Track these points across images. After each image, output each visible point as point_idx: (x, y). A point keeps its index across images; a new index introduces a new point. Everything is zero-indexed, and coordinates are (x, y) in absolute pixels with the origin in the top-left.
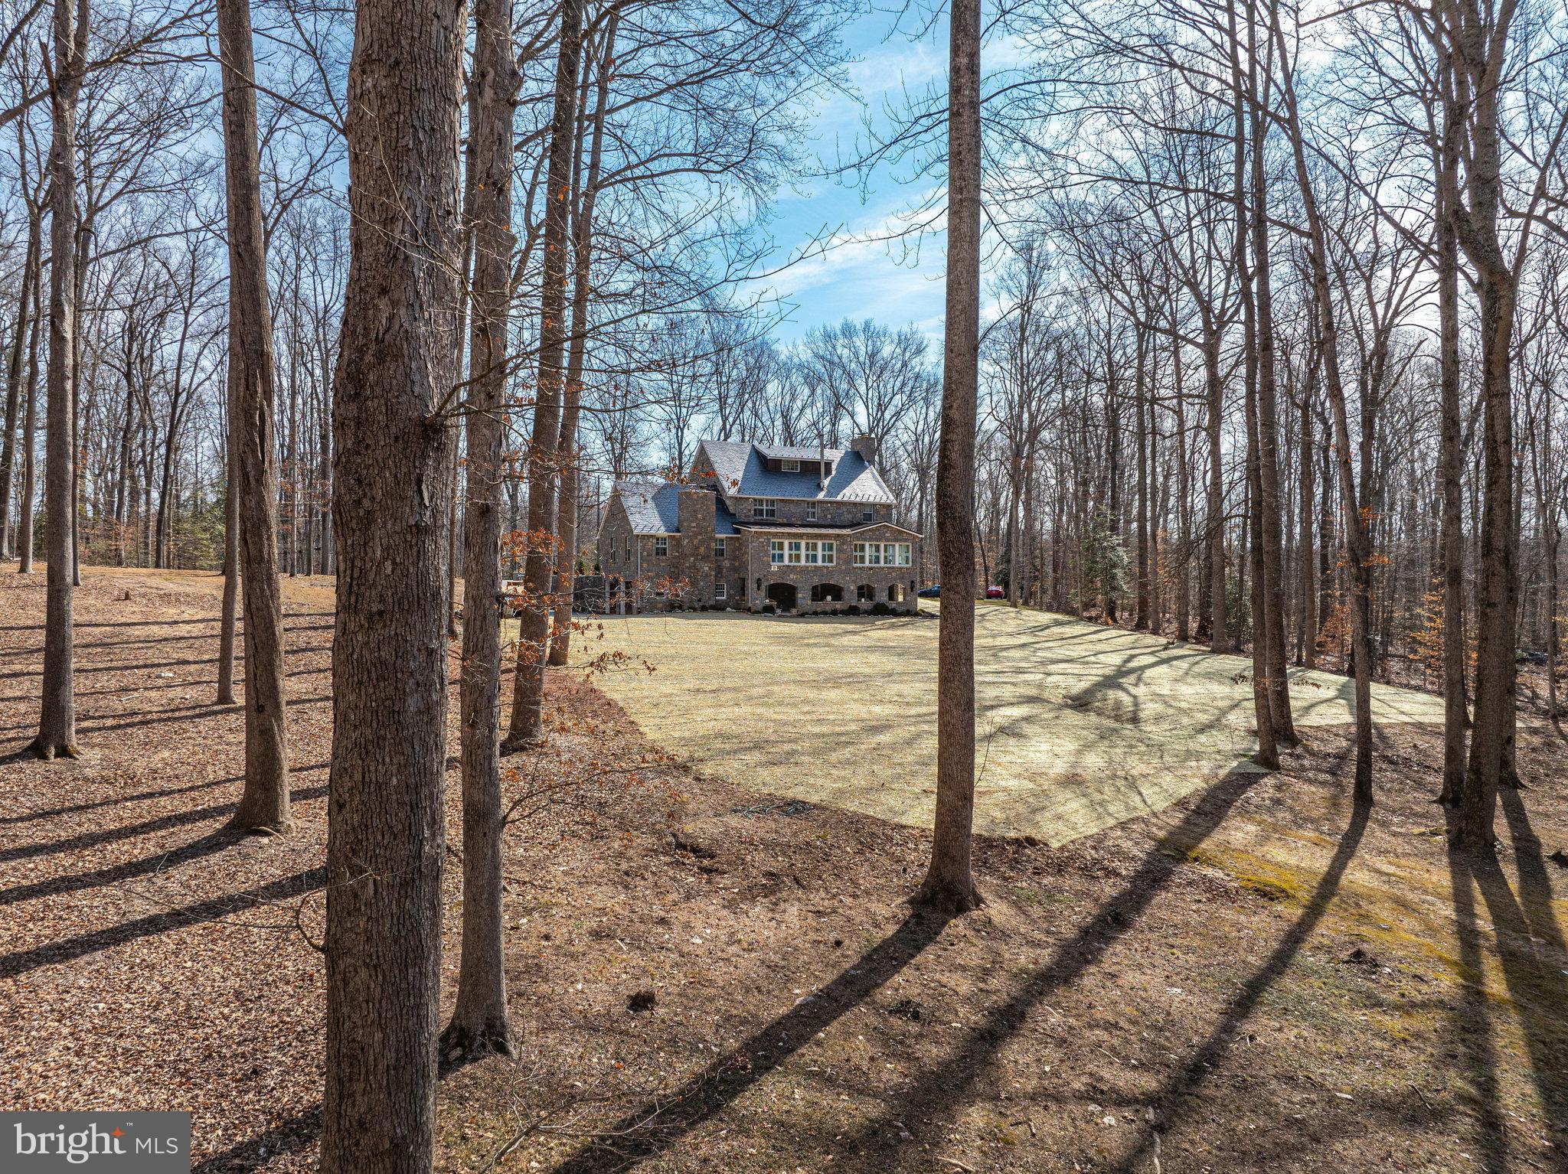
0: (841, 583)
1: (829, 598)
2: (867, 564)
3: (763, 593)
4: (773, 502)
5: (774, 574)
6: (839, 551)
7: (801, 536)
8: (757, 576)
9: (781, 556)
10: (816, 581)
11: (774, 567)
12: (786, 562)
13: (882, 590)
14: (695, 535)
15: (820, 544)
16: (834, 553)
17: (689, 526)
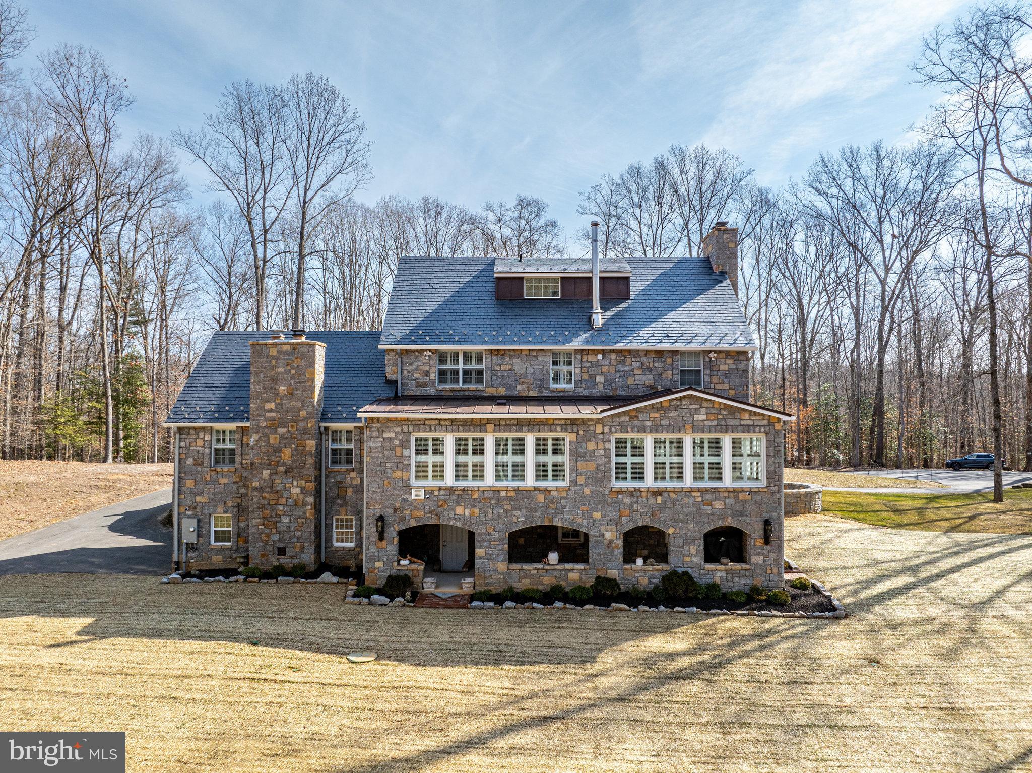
0: (583, 525)
1: (553, 557)
2: (649, 482)
3: (392, 546)
4: (480, 354)
5: (417, 506)
6: (576, 455)
7: (481, 425)
8: (378, 510)
9: (439, 468)
10: (519, 521)
11: (418, 491)
12: (449, 480)
13: (689, 541)
14: (273, 426)
15: (530, 440)
16: (566, 459)
17: (262, 409)
